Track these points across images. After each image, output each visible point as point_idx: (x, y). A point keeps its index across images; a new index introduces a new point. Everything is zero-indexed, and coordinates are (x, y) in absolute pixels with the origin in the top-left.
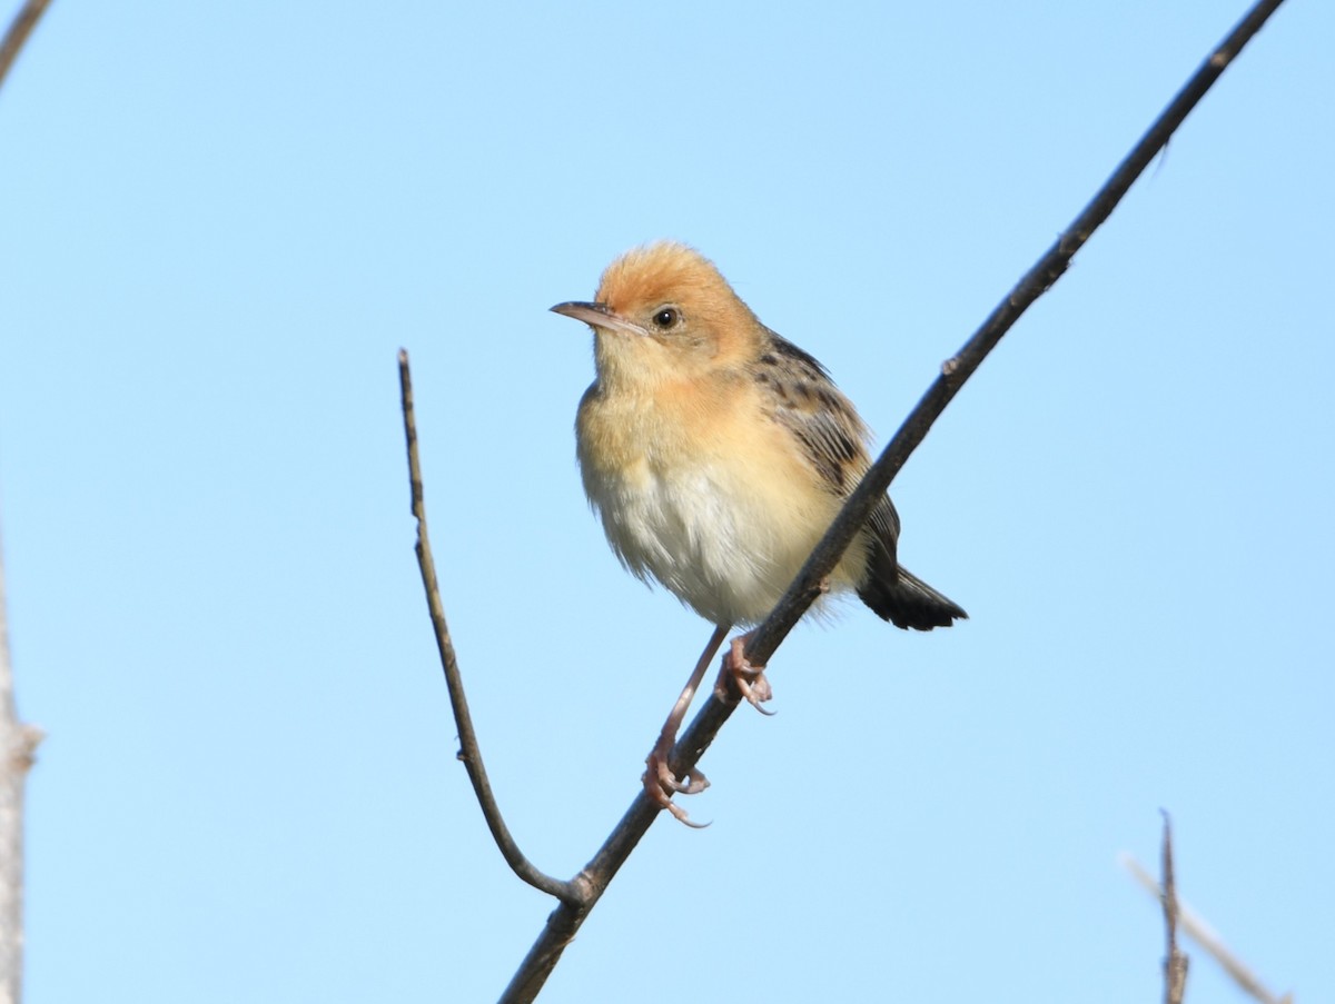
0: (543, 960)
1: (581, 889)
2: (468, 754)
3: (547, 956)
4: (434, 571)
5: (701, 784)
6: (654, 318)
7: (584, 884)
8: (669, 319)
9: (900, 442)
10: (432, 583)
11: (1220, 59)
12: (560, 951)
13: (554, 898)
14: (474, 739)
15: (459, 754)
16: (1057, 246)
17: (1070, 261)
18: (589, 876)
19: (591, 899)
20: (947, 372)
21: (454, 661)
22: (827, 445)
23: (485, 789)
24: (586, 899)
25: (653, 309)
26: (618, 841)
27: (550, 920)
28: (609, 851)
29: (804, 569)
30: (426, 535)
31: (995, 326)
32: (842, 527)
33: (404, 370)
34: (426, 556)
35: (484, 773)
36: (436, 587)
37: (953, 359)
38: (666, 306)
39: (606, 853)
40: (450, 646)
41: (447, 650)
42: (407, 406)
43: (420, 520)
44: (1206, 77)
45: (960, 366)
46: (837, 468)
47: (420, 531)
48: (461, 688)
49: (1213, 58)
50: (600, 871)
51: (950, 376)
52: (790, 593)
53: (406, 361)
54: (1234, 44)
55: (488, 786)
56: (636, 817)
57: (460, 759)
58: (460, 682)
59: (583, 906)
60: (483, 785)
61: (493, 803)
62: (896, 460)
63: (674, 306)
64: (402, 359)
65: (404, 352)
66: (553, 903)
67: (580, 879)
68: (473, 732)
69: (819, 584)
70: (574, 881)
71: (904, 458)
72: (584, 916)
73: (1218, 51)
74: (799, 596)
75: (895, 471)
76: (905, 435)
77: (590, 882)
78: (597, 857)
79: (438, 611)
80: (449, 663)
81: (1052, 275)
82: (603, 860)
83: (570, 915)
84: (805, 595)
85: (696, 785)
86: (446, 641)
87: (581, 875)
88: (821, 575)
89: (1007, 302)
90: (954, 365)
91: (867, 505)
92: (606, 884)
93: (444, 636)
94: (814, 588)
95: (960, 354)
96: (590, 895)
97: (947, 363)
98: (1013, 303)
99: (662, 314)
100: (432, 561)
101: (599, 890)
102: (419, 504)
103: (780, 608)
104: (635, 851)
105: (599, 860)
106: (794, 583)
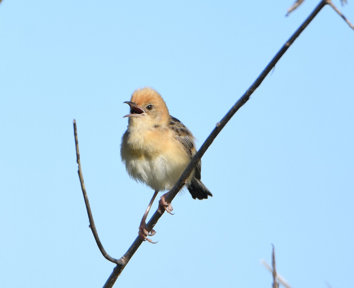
0: (112, 280)
1: (122, 261)
2: (92, 226)
3: (113, 279)
4: (83, 178)
5: (154, 233)
6: (147, 107)
7: (123, 260)
8: (150, 108)
9: (205, 144)
10: (82, 181)
11: (288, 44)
12: (117, 278)
13: (115, 264)
14: (93, 222)
15: (89, 226)
16: (246, 93)
17: (250, 97)
18: (124, 258)
19: (124, 264)
20: (218, 126)
21: (88, 201)
22: (188, 145)
23: (96, 235)
24: (123, 264)
25: (147, 105)
26: (132, 249)
27: (114, 270)
28: (129, 251)
29: (180, 177)
30: (80, 168)
31: (230, 114)
32: (190, 166)
33: (75, 125)
34: (81, 174)
35: (96, 231)
36: (83, 182)
37: (219, 123)
38: (150, 104)
39: (129, 252)
40: (87, 197)
41: (86, 199)
42: (75, 134)
43: (79, 164)
44: (284, 49)
45: (221, 124)
46: (190, 151)
47: (79, 167)
48: (90, 209)
49: (286, 44)
50: (127, 257)
51: (218, 127)
52: (177, 184)
53: (75, 122)
54: (292, 40)
55: (97, 234)
56: (137, 243)
57: (90, 227)
58: (90, 207)
59: (123, 266)
60: (96, 234)
61: (99, 239)
62: (204, 149)
63: (151, 104)
64: (74, 122)
65: (75, 120)
66: (115, 265)
67: (122, 259)
68: (93, 220)
69: (184, 181)
70: (120, 259)
71: (207, 149)
72: (123, 268)
73: (288, 42)
74: (179, 185)
75: (204, 152)
76: (206, 142)
77: (124, 259)
78: (126, 253)
79: (84, 188)
80: (87, 202)
81: (245, 101)
82: (128, 254)
83: (119, 268)
84: (181, 184)
85: (153, 233)
86: (86, 196)
87: (122, 258)
88: (185, 179)
89: (233, 108)
90: (219, 124)
91: (197, 161)
92: (129, 260)
93: (85, 195)
94: (183, 182)
95: (221, 121)
96: (125, 263)
97: (218, 124)
98: (235, 108)
99: (148, 106)
100: (82, 175)
101: (127, 262)
102: (79, 160)
103: (174, 188)
104: (136, 251)
105: (127, 254)
106: (178, 181)
